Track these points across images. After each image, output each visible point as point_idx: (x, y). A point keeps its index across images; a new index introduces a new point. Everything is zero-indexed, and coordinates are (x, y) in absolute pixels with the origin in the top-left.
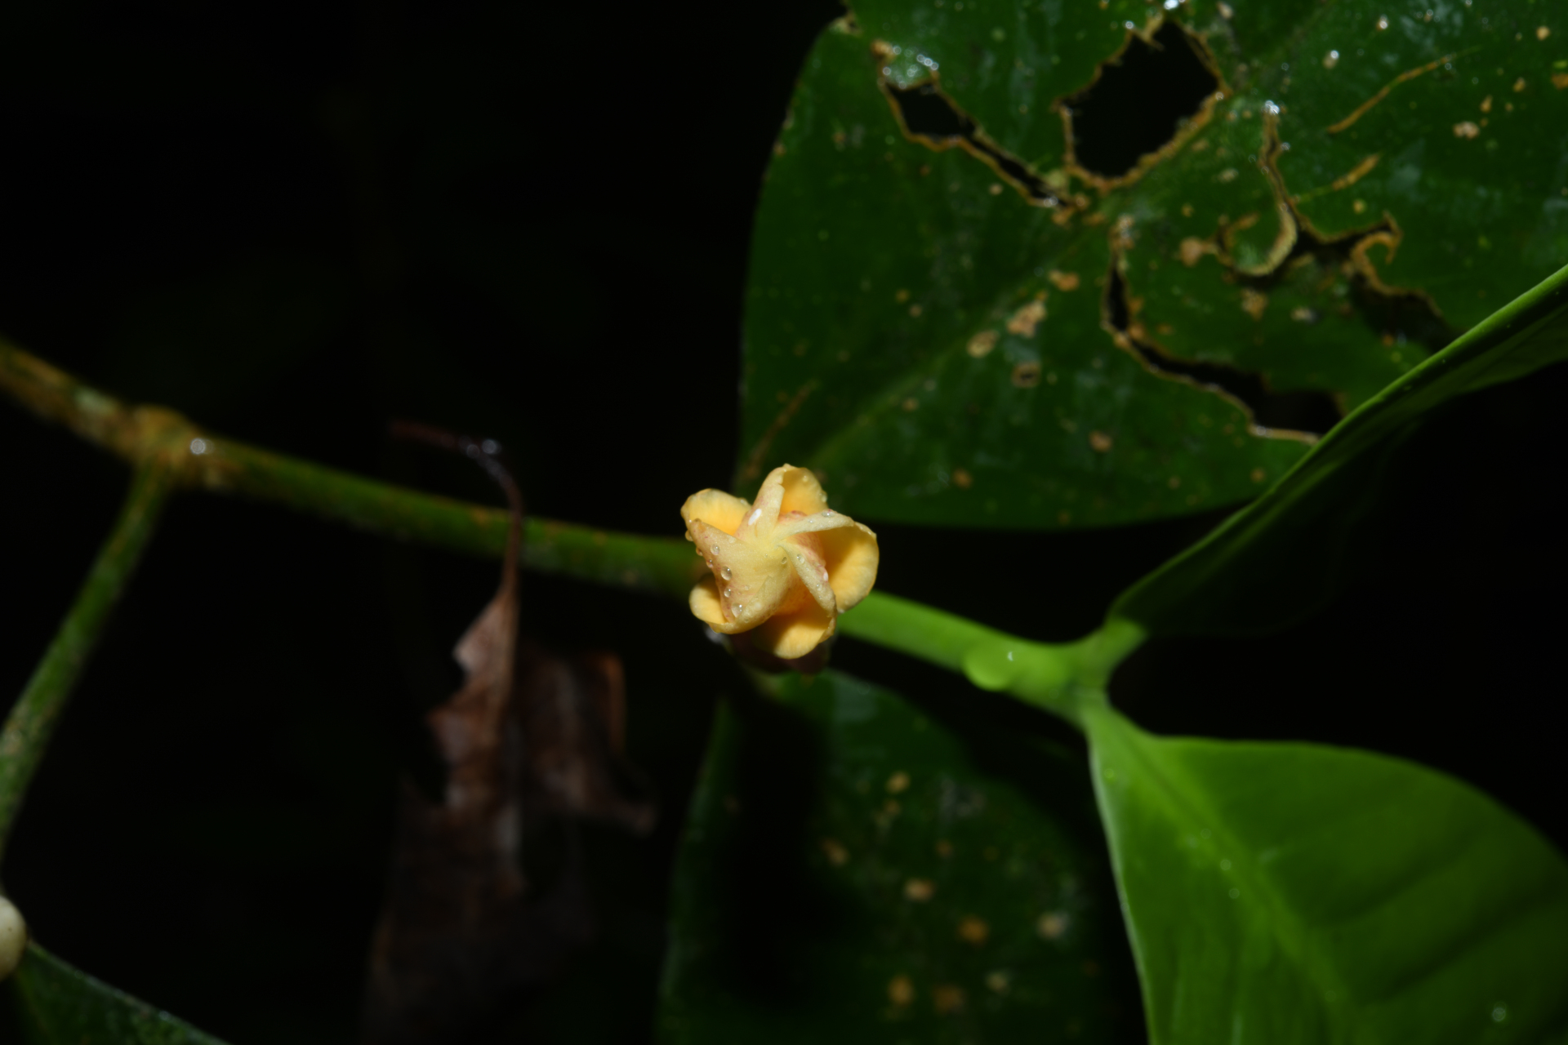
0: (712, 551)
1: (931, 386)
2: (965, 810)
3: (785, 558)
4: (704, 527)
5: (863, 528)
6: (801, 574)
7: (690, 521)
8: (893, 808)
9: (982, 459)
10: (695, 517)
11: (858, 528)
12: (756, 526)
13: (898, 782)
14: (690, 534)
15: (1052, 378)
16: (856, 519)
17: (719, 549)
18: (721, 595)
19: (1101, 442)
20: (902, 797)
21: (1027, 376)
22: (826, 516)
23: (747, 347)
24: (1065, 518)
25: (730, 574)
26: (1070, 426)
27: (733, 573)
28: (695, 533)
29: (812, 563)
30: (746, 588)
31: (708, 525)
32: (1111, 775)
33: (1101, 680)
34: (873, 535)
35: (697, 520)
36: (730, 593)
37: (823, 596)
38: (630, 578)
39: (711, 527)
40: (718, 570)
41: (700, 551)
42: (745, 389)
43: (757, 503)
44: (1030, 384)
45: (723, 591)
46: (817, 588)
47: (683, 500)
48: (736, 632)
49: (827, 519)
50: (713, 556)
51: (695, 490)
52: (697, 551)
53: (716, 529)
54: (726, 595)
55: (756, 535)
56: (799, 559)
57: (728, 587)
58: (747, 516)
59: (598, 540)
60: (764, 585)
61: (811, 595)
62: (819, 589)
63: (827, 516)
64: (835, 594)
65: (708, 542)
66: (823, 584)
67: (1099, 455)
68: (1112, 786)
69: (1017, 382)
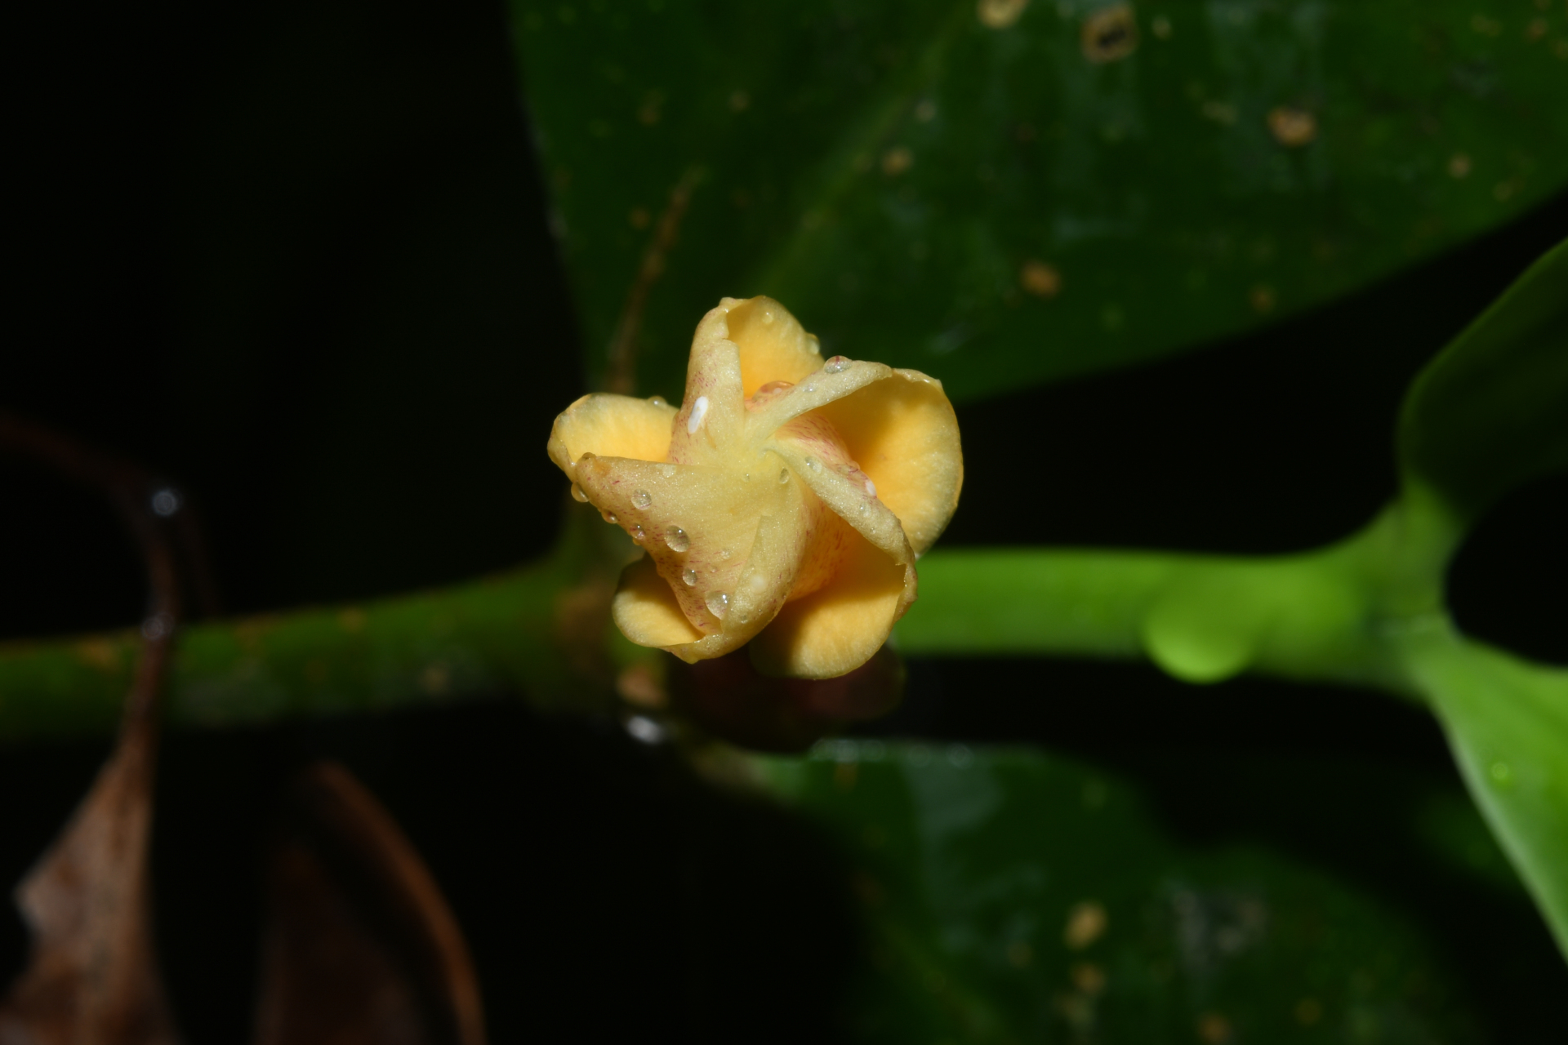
0: (637, 506)
1: (927, 112)
2: (1231, 941)
3: (784, 472)
4: (604, 465)
5: (909, 375)
6: (825, 496)
7: (573, 464)
8: (1090, 979)
9: (1068, 229)
10: (580, 455)
11: (902, 379)
12: (706, 430)
13: (1086, 924)
14: (581, 488)
15: (1162, 27)
16: (894, 364)
17: (649, 498)
18: (676, 589)
19: (1294, 128)
20: (1100, 951)
21: (1108, 39)
22: (834, 372)
23: (543, 139)
24: (1265, 299)
25: (683, 538)
26: (1224, 112)
27: (691, 534)
28: (590, 485)
29: (838, 469)
30: (725, 555)
31: (612, 459)
32: (1502, 773)
33: (1431, 595)
34: (936, 384)
35: (587, 457)
36: (696, 578)
37: (879, 528)
38: (435, 680)
39: (620, 459)
40: (657, 539)
41: (610, 514)
42: (560, 224)
43: (691, 390)
44: (1122, 51)
45: (679, 578)
46: (861, 513)
47: (545, 430)
48: (729, 651)
49: (835, 377)
50: (640, 515)
51: (562, 405)
52: (605, 518)
53: (630, 461)
54: (689, 583)
55: (714, 447)
56: (811, 466)
57: (688, 566)
58: (680, 423)
59: (351, 621)
60: (758, 538)
61: (854, 530)
62: (867, 515)
63: (838, 371)
64: (898, 517)
65: (621, 489)
66: (871, 503)
67: (1297, 153)
68: (1509, 792)
69: (1094, 55)
